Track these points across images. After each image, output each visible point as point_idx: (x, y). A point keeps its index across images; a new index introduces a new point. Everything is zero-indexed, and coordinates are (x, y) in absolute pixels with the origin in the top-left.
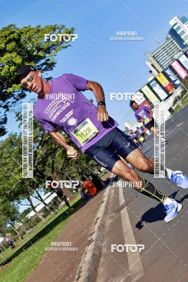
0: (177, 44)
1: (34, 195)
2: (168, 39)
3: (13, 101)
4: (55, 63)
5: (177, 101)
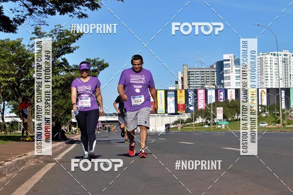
0: (216, 77)
2: (212, 67)
3: (41, 11)
4: (99, 7)
5: (179, 123)
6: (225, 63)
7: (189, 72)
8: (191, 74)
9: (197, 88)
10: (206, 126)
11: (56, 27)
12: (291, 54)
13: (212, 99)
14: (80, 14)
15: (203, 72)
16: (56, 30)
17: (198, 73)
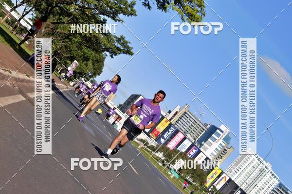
0: (201, 135)
1: (27, 8)
2: (206, 125)
5: (143, 143)
6: (218, 131)
7: (186, 113)
8: (186, 116)
9: (181, 130)
10: (160, 164)
12: (271, 171)
13: (183, 149)
14: (147, 3)
15: (196, 122)
17: (192, 120)
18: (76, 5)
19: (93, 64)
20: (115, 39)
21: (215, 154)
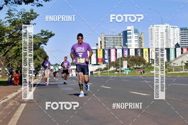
0: (122, 41)
2: (120, 34)
3: (13, 2)
5: (99, 70)
6: (128, 32)
7: (105, 38)
8: (107, 39)
9: (111, 48)
10: (116, 73)
11: (22, 10)
12: (171, 26)
13: (120, 55)
14: (38, 4)
15: (114, 37)
16: (21, 12)
17: (111, 38)
18: (6, 37)
19: (41, 56)
20: (39, 35)
21: (137, 43)
